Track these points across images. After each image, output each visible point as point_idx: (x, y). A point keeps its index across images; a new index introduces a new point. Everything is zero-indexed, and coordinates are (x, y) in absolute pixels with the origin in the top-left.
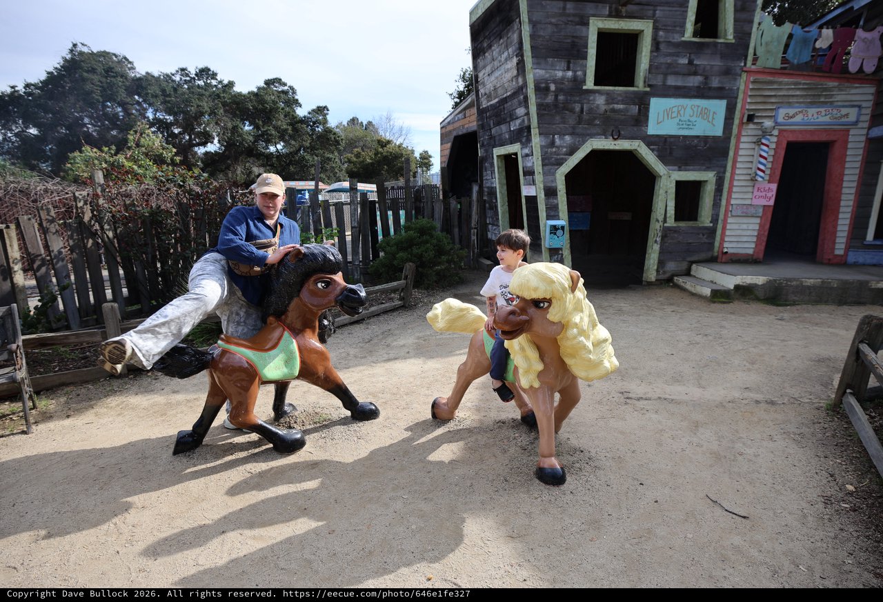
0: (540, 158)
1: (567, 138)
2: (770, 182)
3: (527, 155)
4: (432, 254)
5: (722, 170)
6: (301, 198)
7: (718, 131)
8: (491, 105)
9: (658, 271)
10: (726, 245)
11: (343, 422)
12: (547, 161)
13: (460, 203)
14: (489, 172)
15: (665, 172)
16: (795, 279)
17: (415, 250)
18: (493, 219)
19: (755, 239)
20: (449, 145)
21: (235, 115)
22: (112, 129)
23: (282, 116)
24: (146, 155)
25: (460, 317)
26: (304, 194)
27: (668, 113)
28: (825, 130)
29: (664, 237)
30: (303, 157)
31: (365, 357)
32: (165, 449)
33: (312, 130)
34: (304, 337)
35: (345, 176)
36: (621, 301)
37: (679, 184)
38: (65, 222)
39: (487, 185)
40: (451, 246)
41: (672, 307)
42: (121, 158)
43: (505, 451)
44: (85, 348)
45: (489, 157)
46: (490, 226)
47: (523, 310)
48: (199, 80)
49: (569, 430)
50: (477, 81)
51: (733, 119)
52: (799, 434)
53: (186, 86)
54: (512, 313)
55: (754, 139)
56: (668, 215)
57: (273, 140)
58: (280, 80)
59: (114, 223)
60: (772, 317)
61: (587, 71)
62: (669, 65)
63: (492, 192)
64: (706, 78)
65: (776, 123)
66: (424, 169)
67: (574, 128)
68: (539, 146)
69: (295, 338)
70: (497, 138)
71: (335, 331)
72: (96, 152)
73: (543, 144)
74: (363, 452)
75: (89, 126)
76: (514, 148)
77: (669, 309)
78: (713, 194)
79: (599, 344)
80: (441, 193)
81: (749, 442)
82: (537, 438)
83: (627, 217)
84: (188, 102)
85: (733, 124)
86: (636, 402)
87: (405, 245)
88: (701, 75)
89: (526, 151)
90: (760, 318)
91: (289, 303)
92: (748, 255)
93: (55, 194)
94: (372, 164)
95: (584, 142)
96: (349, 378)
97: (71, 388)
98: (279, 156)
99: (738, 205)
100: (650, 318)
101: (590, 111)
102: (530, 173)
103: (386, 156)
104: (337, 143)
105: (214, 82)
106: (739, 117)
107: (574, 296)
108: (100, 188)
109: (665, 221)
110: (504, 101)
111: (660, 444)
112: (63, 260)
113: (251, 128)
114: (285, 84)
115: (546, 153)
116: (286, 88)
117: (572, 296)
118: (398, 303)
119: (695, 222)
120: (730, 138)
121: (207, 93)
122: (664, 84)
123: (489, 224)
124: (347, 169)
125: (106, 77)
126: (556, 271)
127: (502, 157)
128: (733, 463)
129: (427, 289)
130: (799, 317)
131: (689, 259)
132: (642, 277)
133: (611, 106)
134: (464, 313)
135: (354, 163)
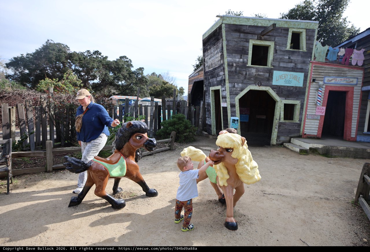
0: (229, 92)
1: (240, 85)
2: (323, 106)
3: (224, 91)
4: (183, 128)
5: (303, 100)
6: (130, 103)
7: (301, 85)
8: (210, 70)
9: (277, 140)
10: (305, 131)
11: (142, 197)
12: (231, 93)
13: (195, 108)
14: (208, 97)
15: (280, 100)
16: (335, 146)
17: (176, 126)
18: (208, 115)
19: (317, 129)
20: (192, 85)
21: (106, 69)
22: (58, 72)
23: (125, 70)
24: (70, 82)
25: (195, 154)
26: (131, 102)
27: (281, 77)
28: (344, 87)
29: (279, 126)
30: (132, 87)
31: (153, 170)
32: (65, 204)
33: (137, 76)
34: (129, 159)
35: (148, 95)
36: (262, 152)
37: (286, 105)
38: (35, 107)
39: (207, 102)
40: (191, 125)
41: (283, 155)
42: (60, 83)
43: (211, 214)
44: (35, 159)
45: (208, 90)
46: (207, 118)
47: (222, 152)
48: (94, 55)
49: (239, 206)
50: (204, 61)
51: (307, 80)
52: (340, 214)
53: (89, 57)
54: (217, 153)
55: (316, 89)
56: (281, 117)
57: (121, 80)
58: (126, 57)
59: (55, 108)
60: (326, 162)
61: (248, 59)
62: (281, 59)
63: (209, 105)
64: (296, 64)
65: (324, 83)
66: (181, 94)
67: (243, 81)
68: (228, 87)
69: (125, 159)
70: (212, 83)
71: (142, 158)
72: (50, 81)
73: (230, 86)
74: (150, 211)
75: (49, 70)
76: (218, 87)
77: (282, 156)
78: (299, 110)
79: (253, 168)
80: (188, 104)
81: (318, 216)
82: (225, 209)
83: (264, 117)
84: (88, 63)
85: (307, 82)
86: (268, 195)
87: (173, 124)
88: (294, 63)
89: (223, 89)
90: (321, 162)
91: (124, 144)
92: (315, 135)
93: (32, 96)
94: (160, 91)
95: (247, 86)
96: (146, 178)
97: (28, 176)
98: (123, 86)
99: (310, 114)
100: (274, 160)
101: (249, 75)
102: (224, 97)
103: (166, 88)
104: (146, 82)
105: (100, 56)
106: (309, 80)
107: (243, 148)
108: (51, 94)
109: (280, 119)
110: (215, 69)
111: (279, 215)
112: (32, 122)
113: (113, 74)
114: (128, 58)
115: (232, 90)
116: (128, 60)
117: (242, 147)
118: (168, 148)
119: (292, 121)
120: (306, 88)
121: (97, 60)
122: (279, 66)
123: (207, 117)
124: (149, 92)
125: (58, 52)
126: (235, 137)
127: (213, 91)
128: (312, 225)
129: (180, 143)
130: (338, 162)
131: (290, 136)
132: (270, 142)
133: (258, 73)
134: (196, 153)
135: (153, 90)
